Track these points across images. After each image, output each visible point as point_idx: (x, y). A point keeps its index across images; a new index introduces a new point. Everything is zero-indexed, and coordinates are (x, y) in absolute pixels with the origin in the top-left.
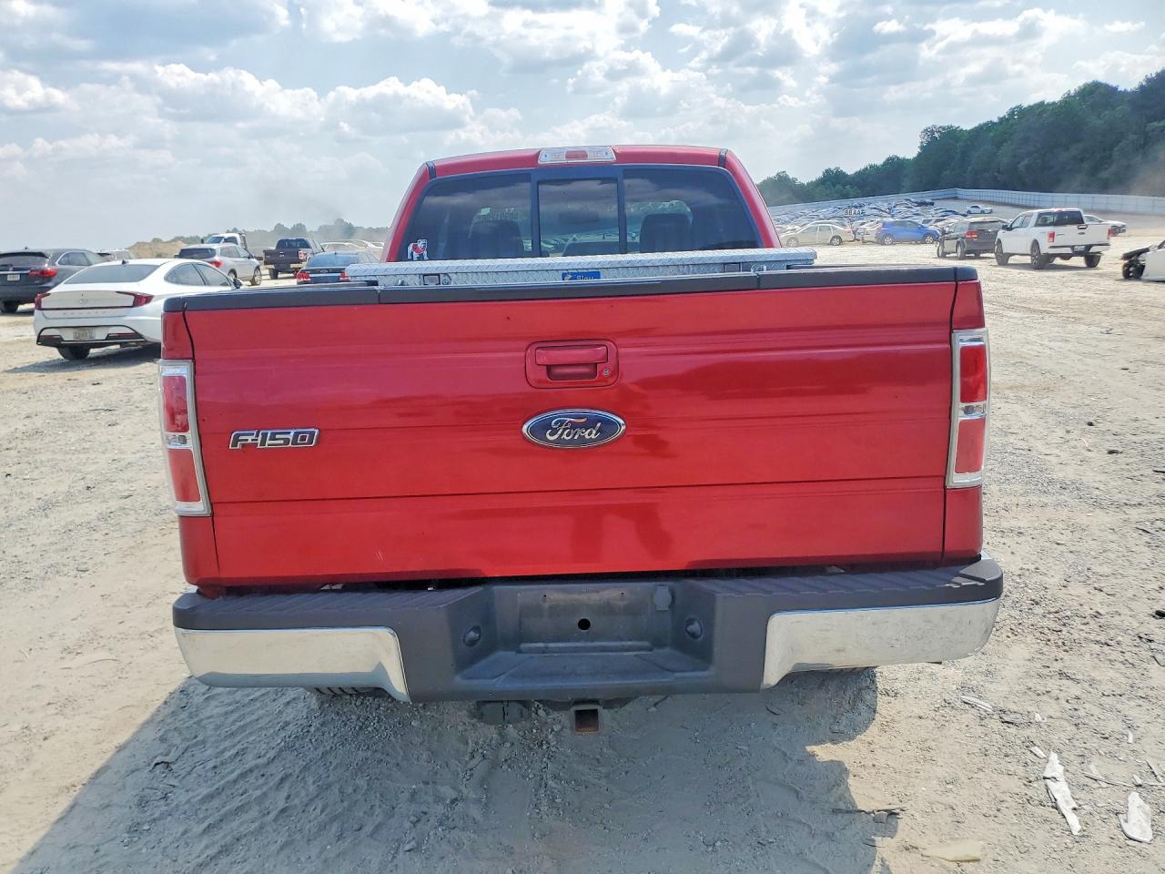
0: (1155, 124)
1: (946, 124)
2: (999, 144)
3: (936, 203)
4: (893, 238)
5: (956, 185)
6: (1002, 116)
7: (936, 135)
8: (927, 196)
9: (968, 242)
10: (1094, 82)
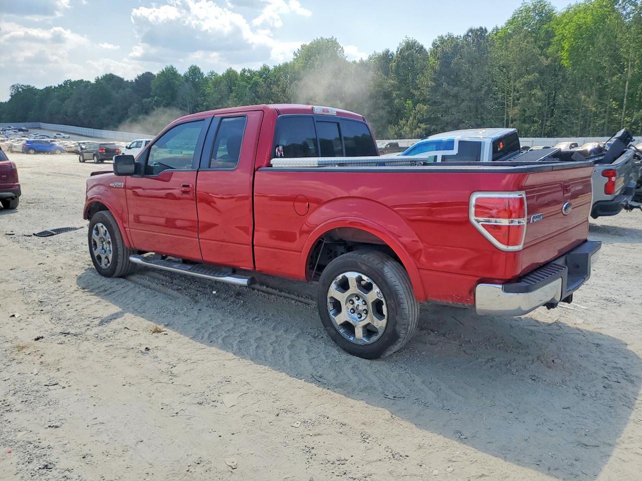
0: (146, 100)
1: (26, 84)
2: (63, 100)
3: (30, 130)
4: (35, 150)
5: (39, 120)
6: (60, 84)
7: (20, 90)
8: (23, 126)
9: (100, 154)
10: (110, 74)
